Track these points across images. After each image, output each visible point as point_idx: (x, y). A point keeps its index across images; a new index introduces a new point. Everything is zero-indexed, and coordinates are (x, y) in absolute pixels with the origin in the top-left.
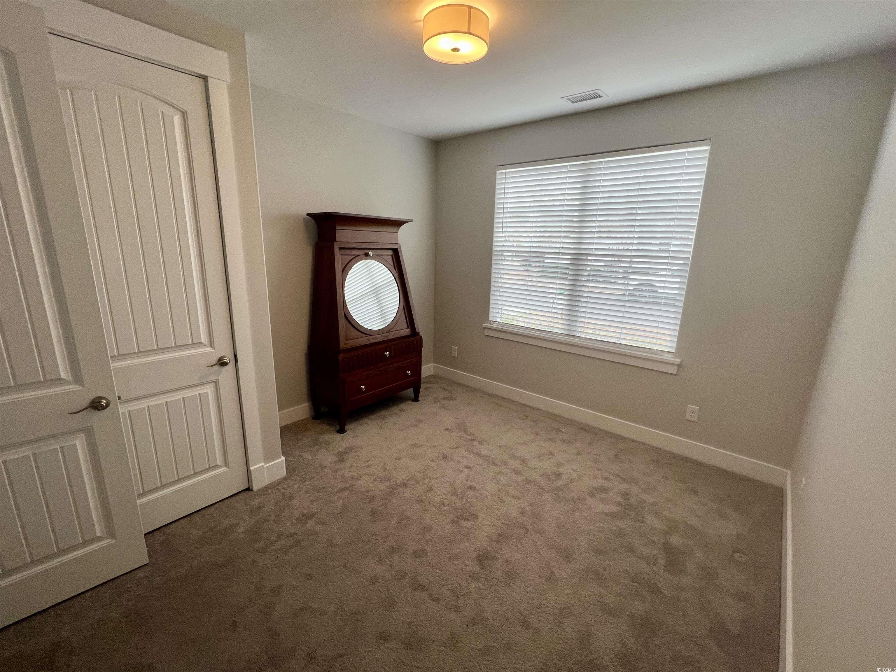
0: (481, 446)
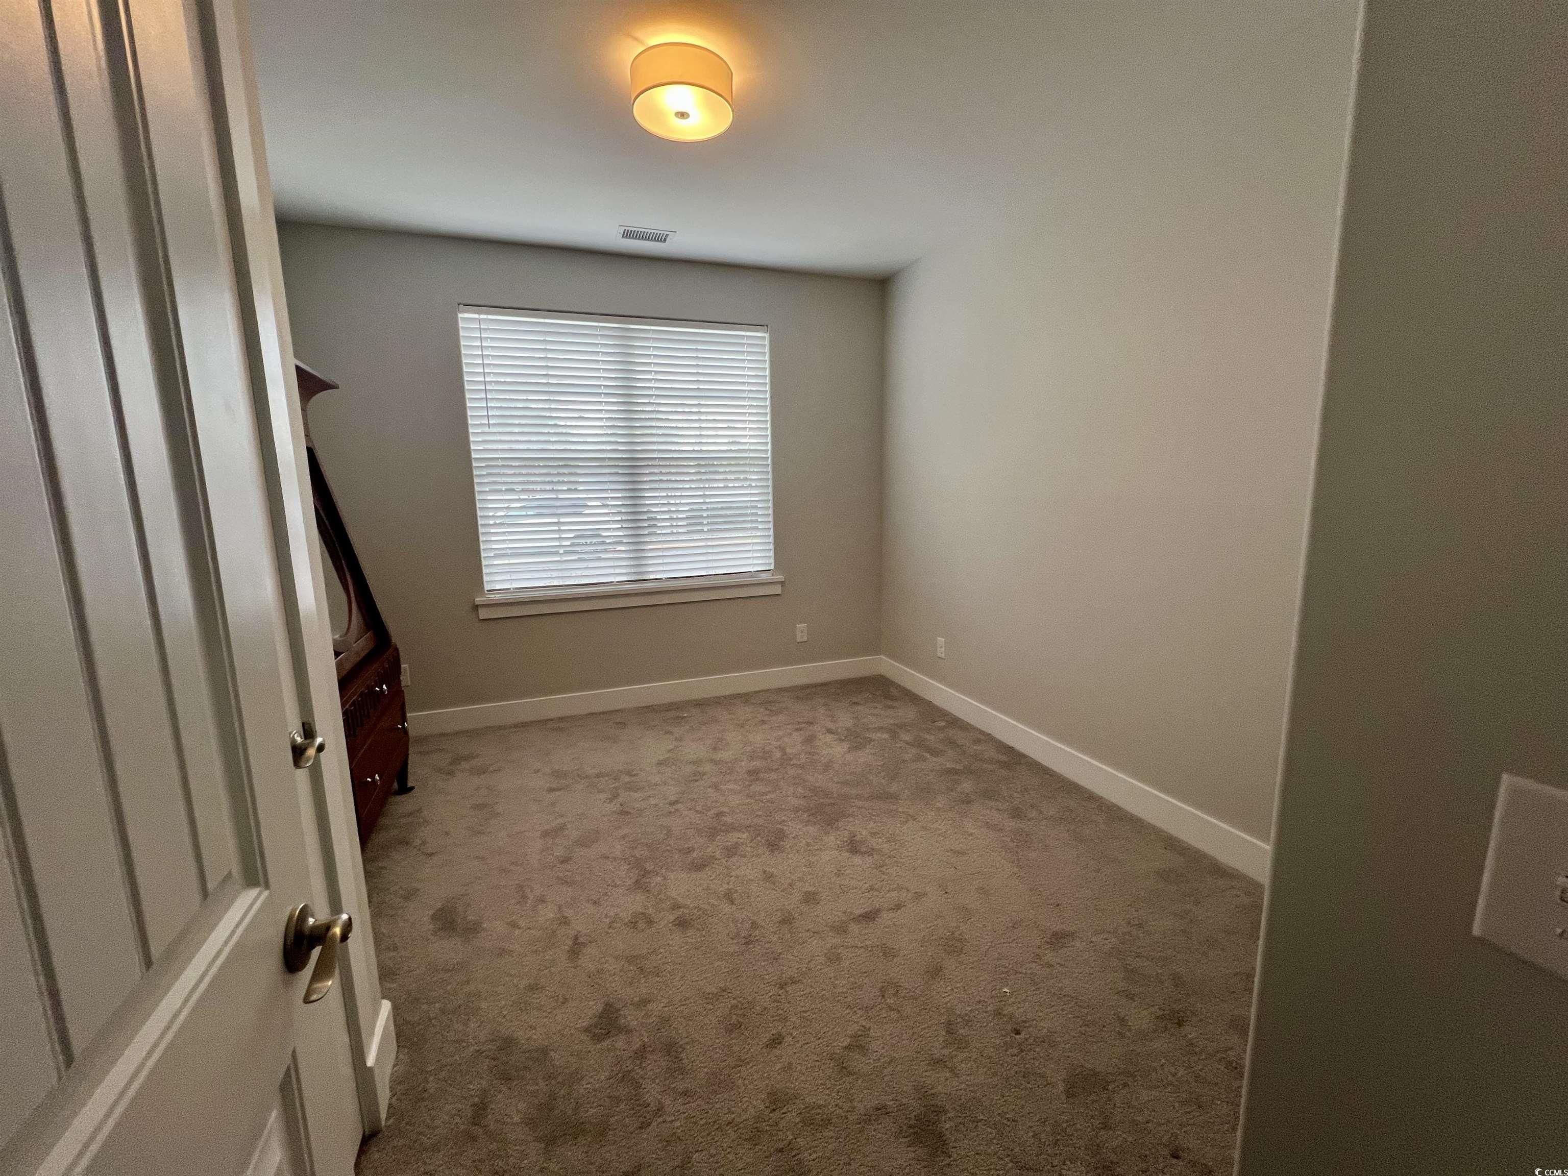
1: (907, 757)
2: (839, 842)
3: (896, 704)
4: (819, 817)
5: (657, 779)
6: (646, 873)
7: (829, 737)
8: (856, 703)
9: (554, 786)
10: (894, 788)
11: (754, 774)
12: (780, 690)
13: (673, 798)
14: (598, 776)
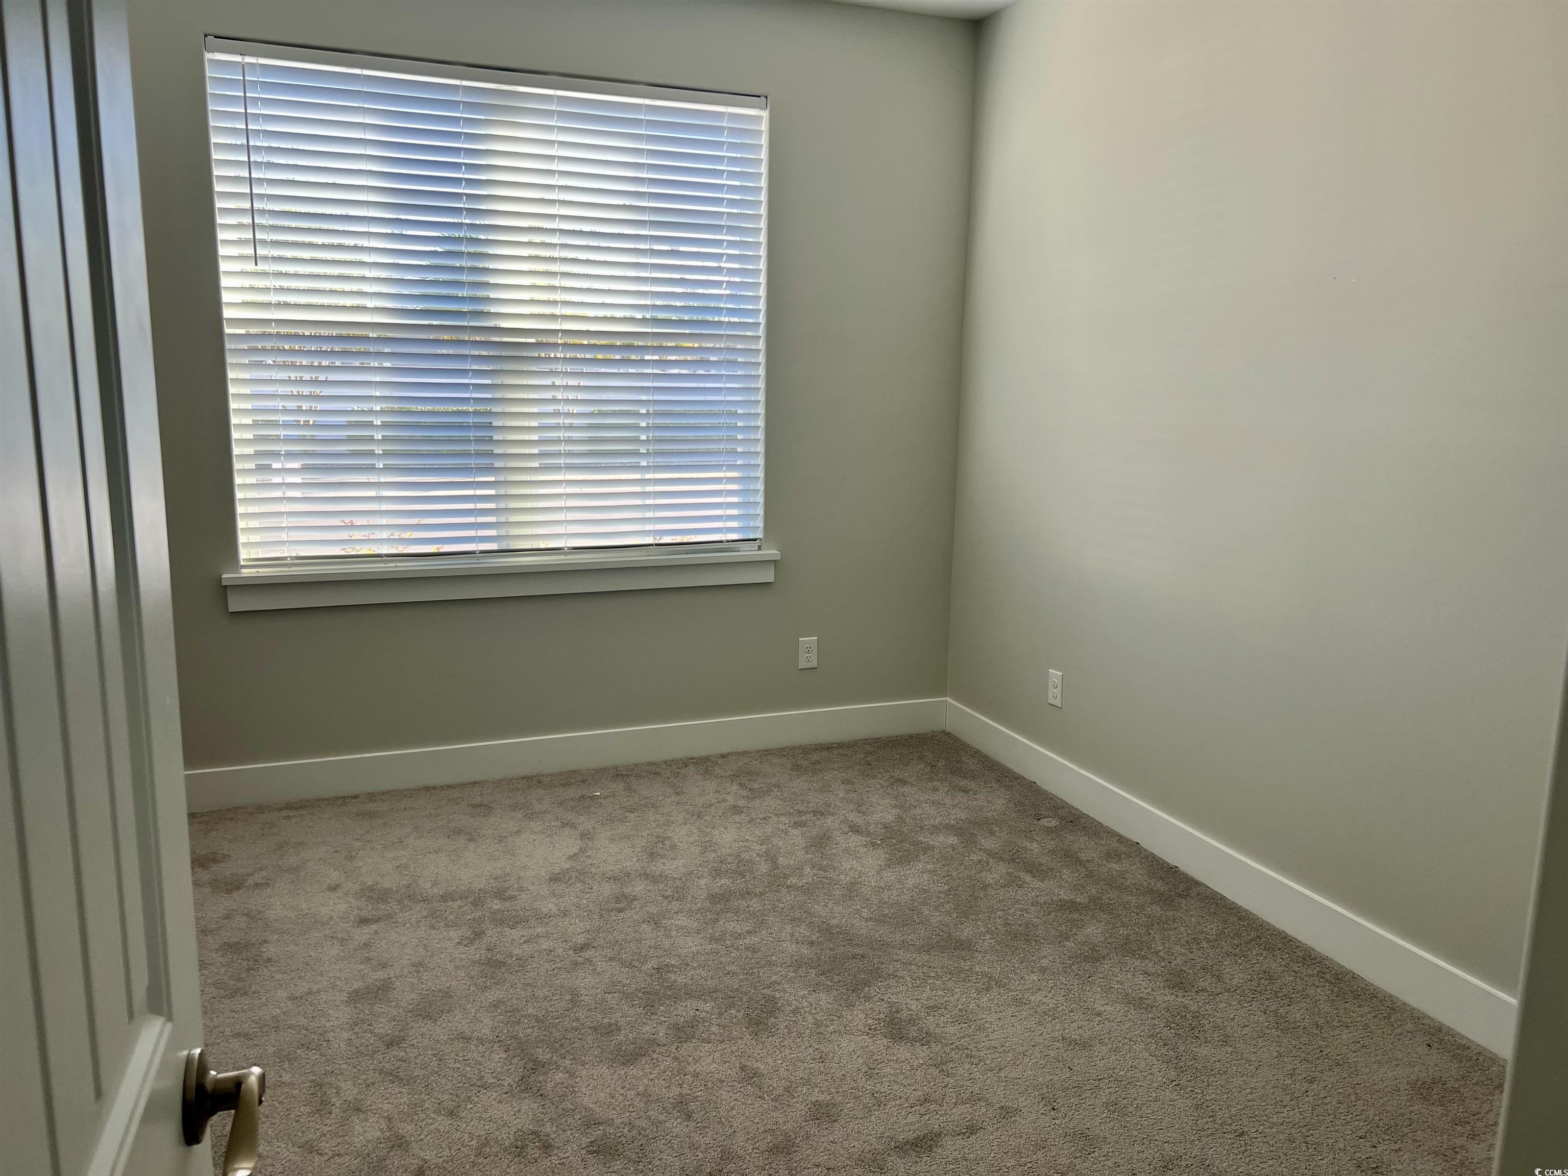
1: (990, 878)
2: (870, 1021)
3: (972, 785)
4: (836, 978)
5: (550, 906)
6: (537, 1066)
7: (854, 840)
8: (904, 782)
9: (364, 913)
10: (966, 932)
11: (719, 899)
12: (766, 753)
13: (581, 939)
14: (446, 897)
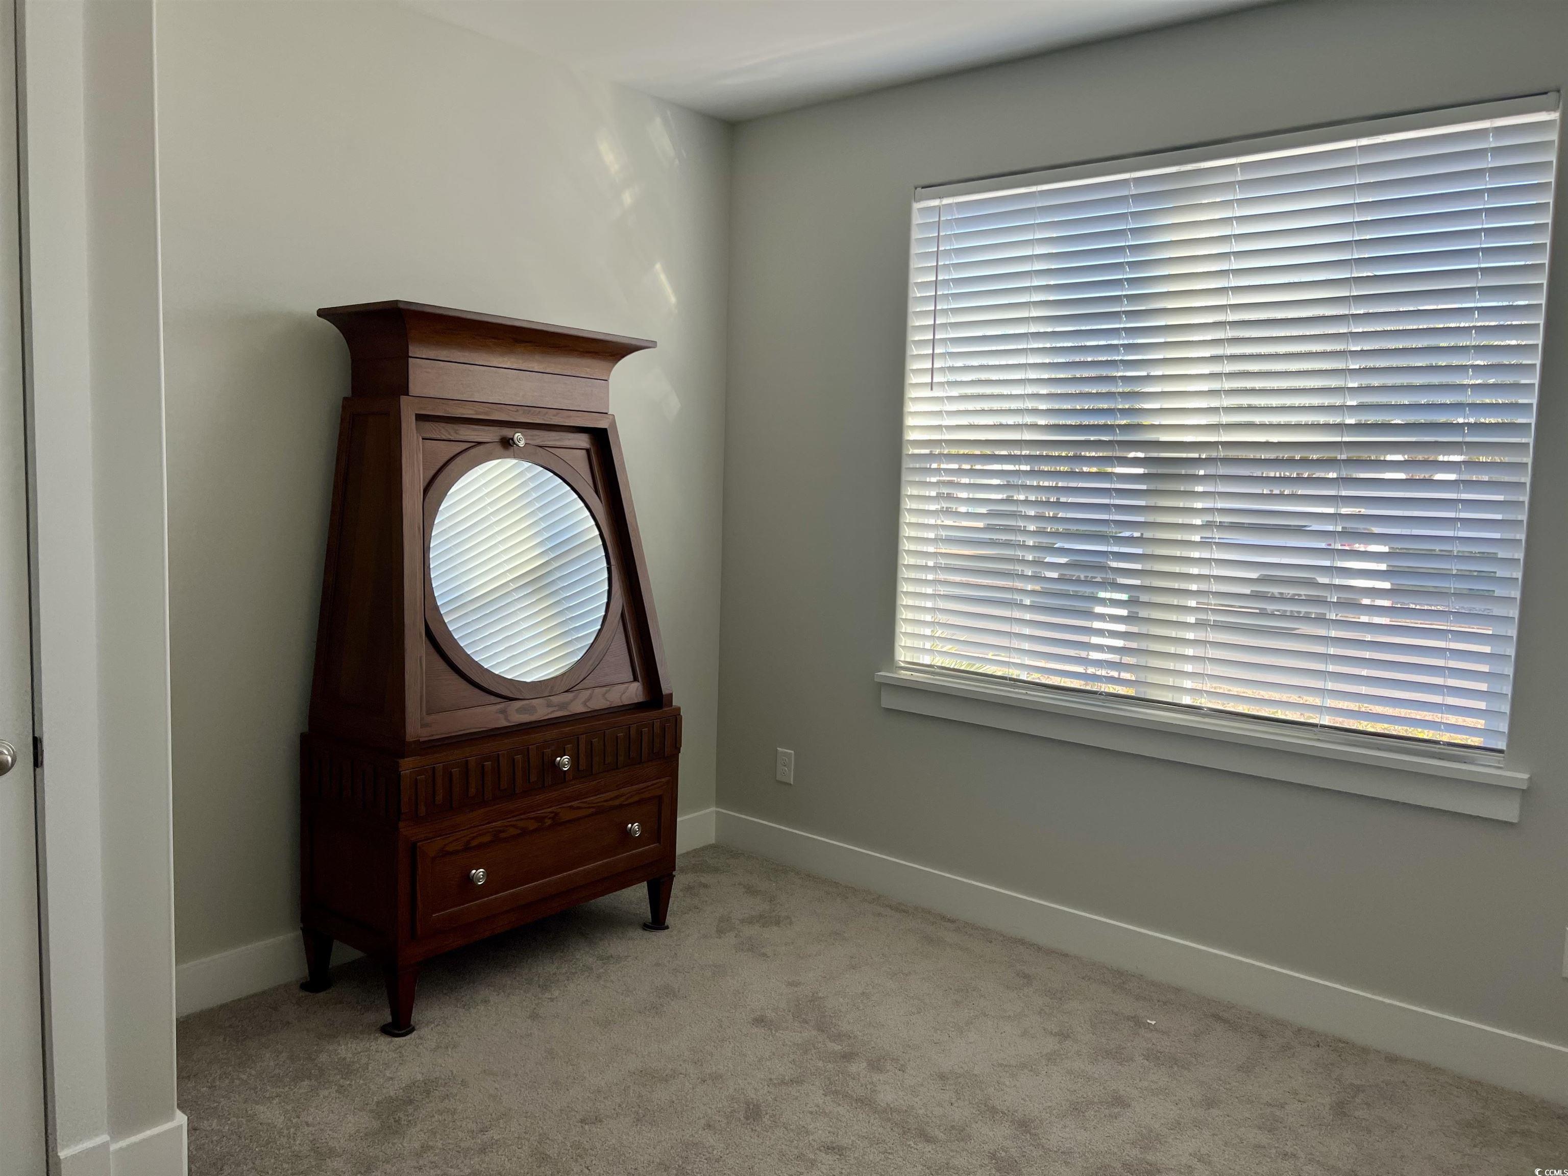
0: (876, 1077)
